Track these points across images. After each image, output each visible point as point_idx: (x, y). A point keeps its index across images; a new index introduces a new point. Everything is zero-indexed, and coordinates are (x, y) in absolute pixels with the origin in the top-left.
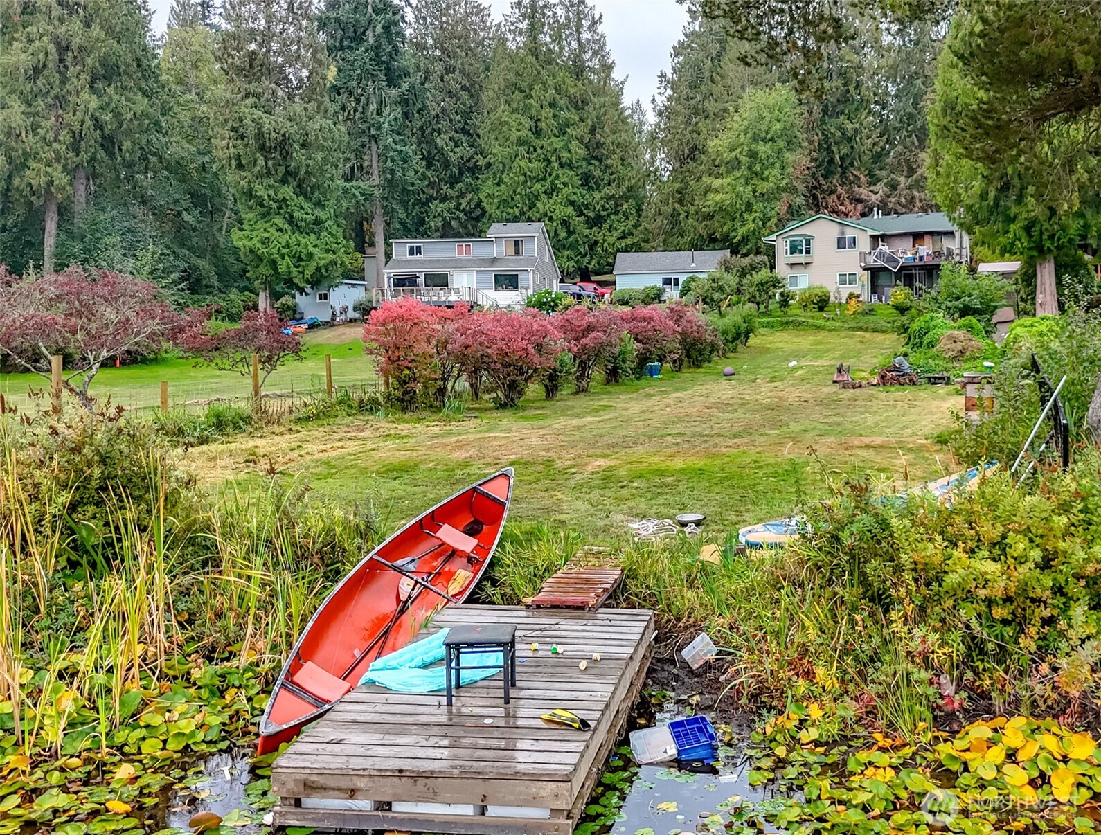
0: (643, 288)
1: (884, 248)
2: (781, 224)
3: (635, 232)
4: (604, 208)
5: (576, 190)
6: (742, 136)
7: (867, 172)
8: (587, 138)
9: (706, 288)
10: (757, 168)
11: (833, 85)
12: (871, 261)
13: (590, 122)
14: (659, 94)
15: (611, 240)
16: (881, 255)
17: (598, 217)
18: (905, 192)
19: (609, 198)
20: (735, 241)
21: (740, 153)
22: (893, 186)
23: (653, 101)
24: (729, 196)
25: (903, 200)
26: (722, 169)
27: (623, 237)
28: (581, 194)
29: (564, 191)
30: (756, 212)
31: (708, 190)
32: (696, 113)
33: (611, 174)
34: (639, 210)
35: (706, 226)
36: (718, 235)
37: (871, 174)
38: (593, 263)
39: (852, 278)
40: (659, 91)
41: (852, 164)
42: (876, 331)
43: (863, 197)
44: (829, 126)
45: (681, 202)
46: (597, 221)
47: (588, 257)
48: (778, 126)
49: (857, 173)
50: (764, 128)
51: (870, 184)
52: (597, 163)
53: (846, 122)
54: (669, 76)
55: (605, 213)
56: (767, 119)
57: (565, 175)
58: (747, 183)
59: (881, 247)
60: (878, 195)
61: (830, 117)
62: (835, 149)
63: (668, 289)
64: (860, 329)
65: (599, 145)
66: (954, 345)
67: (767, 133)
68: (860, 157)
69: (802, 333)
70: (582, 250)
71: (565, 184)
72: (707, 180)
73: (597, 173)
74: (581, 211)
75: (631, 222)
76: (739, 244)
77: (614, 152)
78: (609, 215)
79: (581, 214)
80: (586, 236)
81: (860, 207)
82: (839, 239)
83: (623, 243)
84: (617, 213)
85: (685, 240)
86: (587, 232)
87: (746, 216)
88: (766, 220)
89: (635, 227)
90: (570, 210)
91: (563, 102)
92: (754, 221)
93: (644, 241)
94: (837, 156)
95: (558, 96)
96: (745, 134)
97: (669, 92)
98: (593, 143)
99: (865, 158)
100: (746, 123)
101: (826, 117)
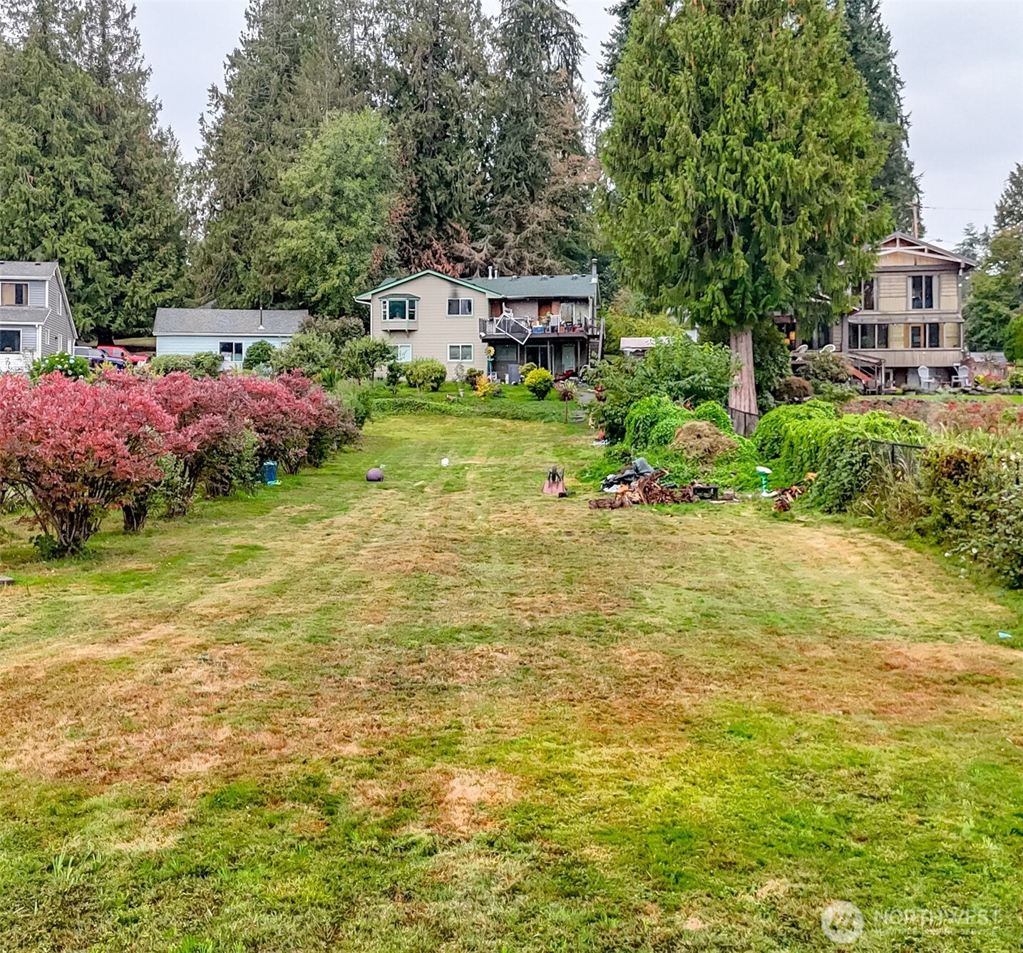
0: (193, 354)
1: (508, 314)
2: (373, 281)
3: (175, 284)
4: (134, 251)
5: (96, 226)
6: (324, 168)
7: (468, 225)
8: (114, 160)
9: (293, 356)
10: (343, 209)
11: (429, 116)
12: (492, 330)
13: (117, 140)
14: (210, 112)
15: (143, 292)
16: (504, 324)
17: (127, 262)
18: (513, 252)
19: (140, 240)
20: (313, 299)
21: (321, 188)
22: (499, 244)
23: (202, 120)
24: (306, 242)
25: (512, 261)
26: (297, 209)
27: (160, 289)
28: (103, 233)
29: (81, 227)
30: (341, 264)
31: (278, 233)
32: (258, 138)
33: (144, 209)
34: (181, 256)
35: (274, 279)
36: (289, 292)
37: (473, 228)
38: (119, 320)
39: (466, 351)
40: (209, 108)
41: (450, 215)
42: (515, 418)
43: (464, 255)
44: (423, 166)
45: (235, 248)
46: (125, 268)
47: (111, 314)
48: (370, 159)
49: (457, 226)
50: (352, 160)
51: (472, 240)
52: (126, 194)
53: (445, 163)
54: (223, 90)
55: (135, 258)
56: (356, 149)
57: (82, 206)
58: (330, 228)
59: (504, 313)
60: (482, 254)
61: (425, 155)
62: (430, 194)
63: (227, 356)
64: (496, 415)
65: (128, 171)
66: (699, 441)
67: (354, 165)
68: (460, 206)
69: (423, 418)
70: (103, 304)
71: (83, 218)
72: (276, 221)
73: (125, 206)
74: (103, 254)
75: (171, 270)
76: (317, 303)
77: (148, 181)
78: (140, 261)
79: (103, 257)
80: (110, 287)
81: (460, 266)
82: (450, 303)
83: (160, 297)
84: (151, 259)
85: (242, 297)
86: (110, 281)
87: (328, 268)
88: (353, 274)
89: (176, 277)
90: (88, 251)
91: (81, 112)
92: (338, 275)
93: (188, 296)
94: (433, 204)
95: (74, 103)
96: (328, 166)
97: (221, 110)
98: (121, 168)
99: (466, 208)
100: (329, 152)
101: (421, 156)
